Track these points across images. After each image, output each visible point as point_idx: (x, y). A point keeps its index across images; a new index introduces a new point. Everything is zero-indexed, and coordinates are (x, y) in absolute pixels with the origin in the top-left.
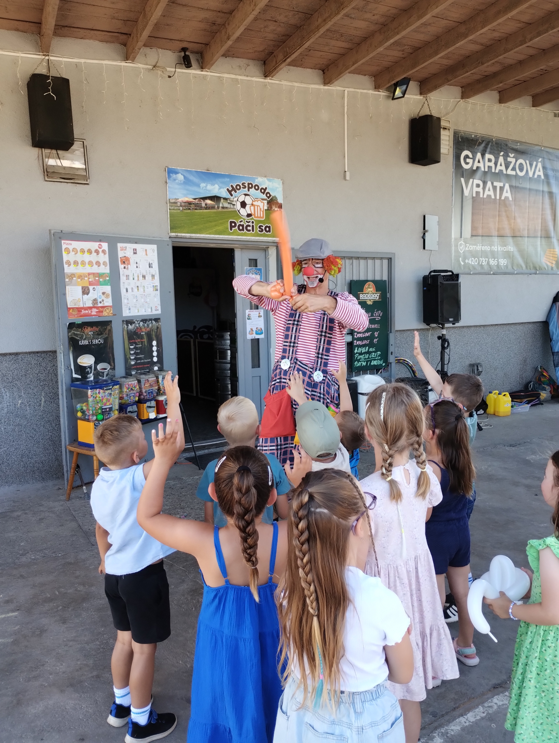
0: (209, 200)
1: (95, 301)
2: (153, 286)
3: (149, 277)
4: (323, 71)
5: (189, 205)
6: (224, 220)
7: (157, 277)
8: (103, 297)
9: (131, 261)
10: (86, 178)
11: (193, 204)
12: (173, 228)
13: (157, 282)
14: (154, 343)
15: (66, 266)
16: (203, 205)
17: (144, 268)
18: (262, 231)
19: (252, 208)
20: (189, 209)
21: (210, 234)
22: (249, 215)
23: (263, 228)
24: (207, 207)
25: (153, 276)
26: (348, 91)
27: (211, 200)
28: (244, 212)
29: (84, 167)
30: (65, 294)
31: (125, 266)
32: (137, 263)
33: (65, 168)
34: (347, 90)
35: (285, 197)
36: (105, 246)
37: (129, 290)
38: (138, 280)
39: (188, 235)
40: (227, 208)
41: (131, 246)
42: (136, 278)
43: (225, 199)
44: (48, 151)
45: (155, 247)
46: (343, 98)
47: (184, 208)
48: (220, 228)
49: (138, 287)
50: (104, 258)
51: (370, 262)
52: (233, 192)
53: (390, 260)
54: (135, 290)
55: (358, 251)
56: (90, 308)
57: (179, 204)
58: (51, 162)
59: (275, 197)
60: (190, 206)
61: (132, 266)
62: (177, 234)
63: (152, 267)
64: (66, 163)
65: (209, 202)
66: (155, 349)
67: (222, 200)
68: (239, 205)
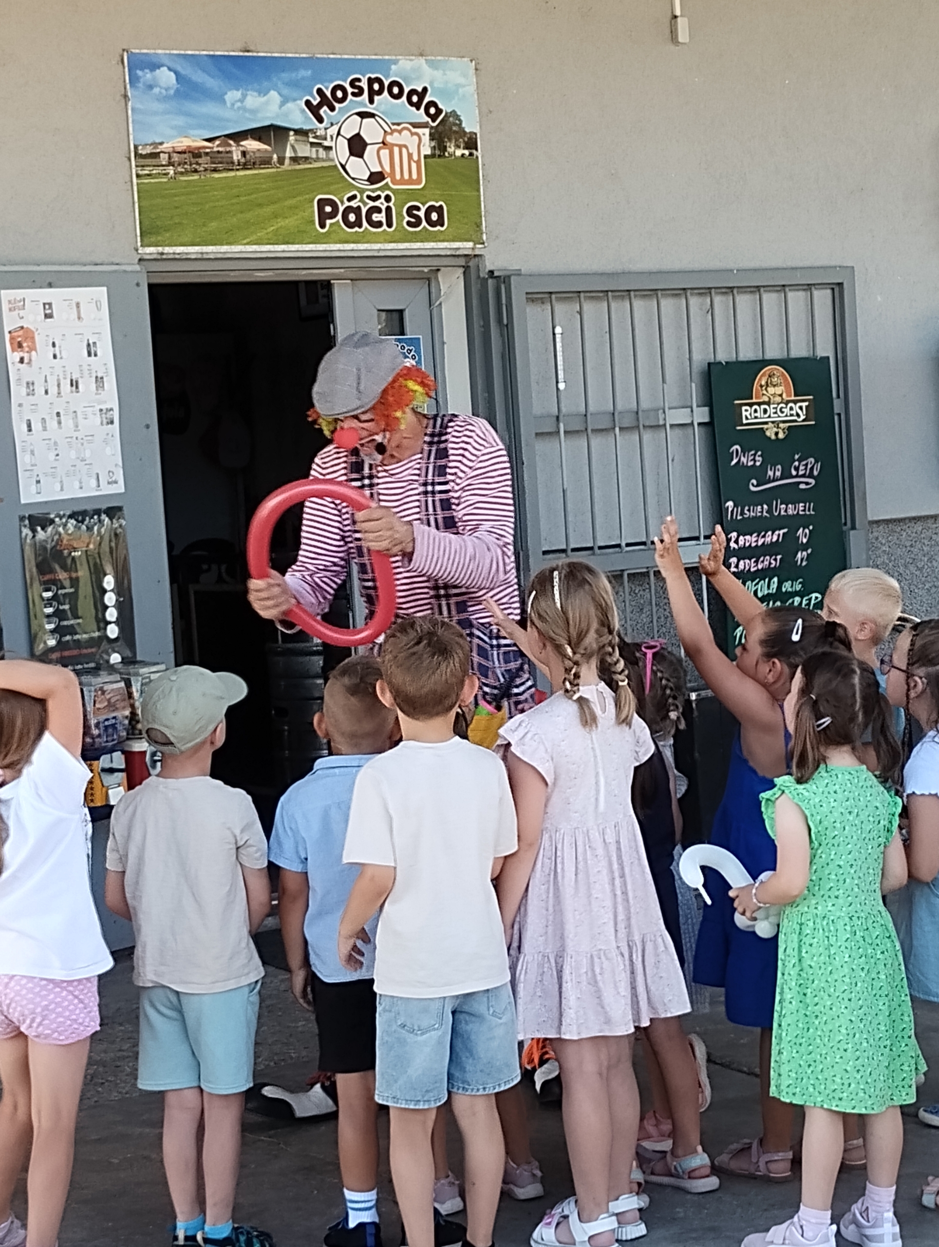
0: (255, 139)
2: (101, 410)
3: (87, 385)
5: (193, 161)
6: (298, 198)
7: (111, 383)
9: (40, 340)
11: (207, 154)
12: (148, 233)
13: (111, 398)
14: (109, 582)
16: (236, 156)
17: (73, 358)
18: (418, 223)
19: (385, 153)
20: (196, 171)
21: (258, 242)
22: (375, 178)
23: (422, 214)
24: (249, 163)
25: (99, 380)
27: (260, 140)
28: (358, 169)
31: (22, 354)
32: (54, 345)
35: (485, 114)
37: (36, 426)
38: (59, 393)
39: (193, 250)
40: (306, 159)
41: (36, 297)
42: (53, 390)
43: (301, 133)
45: (102, 293)
47: (180, 169)
48: (290, 222)
49: (58, 414)
51: (770, 299)
52: (324, 111)
53: (838, 290)
54: (52, 424)
55: (728, 267)
57: (164, 159)
59: (454, 113)
60: (197, 163)
61: (42, 355)
62: (160, 249)
63: (96, 355)
65: (251, 145)
66: (110, 599)
67: (292, 137)
68: (343, 147)
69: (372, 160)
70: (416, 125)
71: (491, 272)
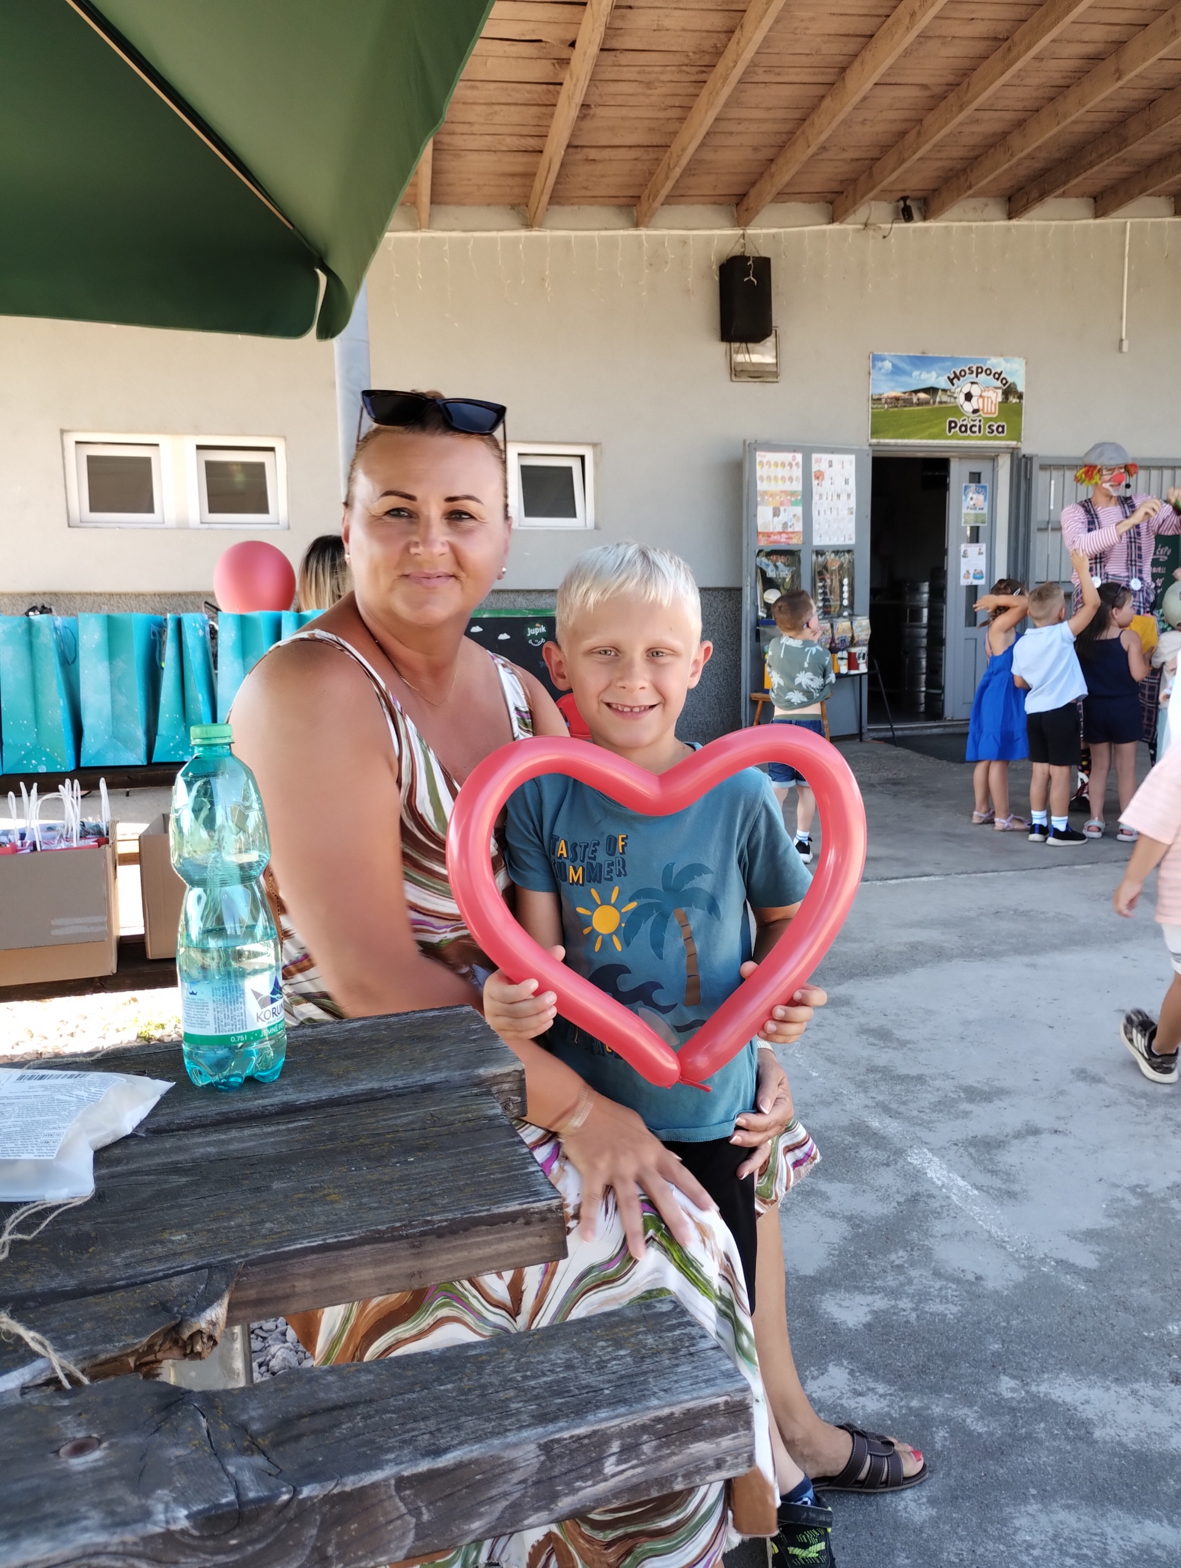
0: (923, 393)
1: (785, 525)
2: (848, 508)
3: (844, 497)
4: (1095, 198)
5: (896, 402)
6: (941, 420)
7: (853, 497)
8: (794, 521)
9: (826, 476)
10: (776, 374)
11: (902, 399)
12: (875, 433)
13: (852, 502)
14: (846, 581)
15: (759, 482)
16: (915, 400)
17: (839, 483)
18: (993, 431)
19: (981, 400)
20: (897, 406)
21: (921, 438)
22: (975, 411)
23: (995, 428)
24: (920, 403)
25: (849, 496)
26: (1132, 224)
27: (926, 393)
28: (968, 407)
29: (774, 361)
30: (755, 516)
31: (819, 482)
32: (832, 479)
33: (754, 364)
34: (1129, 222)
35: (1028, 383)
36: (799, 457)
37: (822, 513)
38: (832, 500)
39: (892, 441)
40: (945, 402)
41: (826, 457)
42: (830, 498)
43: (944, 391)
44: (735, 345)
45: (852, 457)
46: (1124, 232)
47: (890, 405)
48: (935, 430)
49: (831, 508)
50: (798, 472)
52: (955, 381)
54: (828, 512)
56: (780, 533)
57: (883, 401)
58: (740, 358)
59: (1014, 384)
60: (898, 403)
61: (826, 483)
62: (878, 441)
63: (848, 484)
64: (756, 358)
65: (922, 395)
66: (846, 589)
67: (940, 392)
68: (962, 398)
69: (975, 403)
70: (996, 388)
71: (1024, 456)
